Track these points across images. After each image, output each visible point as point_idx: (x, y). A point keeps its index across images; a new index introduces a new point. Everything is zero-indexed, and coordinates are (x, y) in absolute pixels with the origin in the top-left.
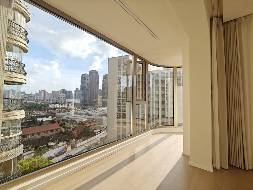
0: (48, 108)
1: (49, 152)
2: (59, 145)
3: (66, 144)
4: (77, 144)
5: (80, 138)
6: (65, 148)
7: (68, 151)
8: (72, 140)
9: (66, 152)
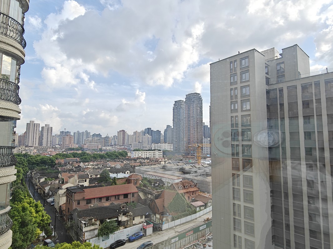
0: (127, 157)
1: (119, 231)
2: (134, 222)
3: (145, 222)
4: (162, 224)
5: (168, 214)
6: (144, 229)
7: (147, 234)
8: (155, 216)
9: (145, 236)
